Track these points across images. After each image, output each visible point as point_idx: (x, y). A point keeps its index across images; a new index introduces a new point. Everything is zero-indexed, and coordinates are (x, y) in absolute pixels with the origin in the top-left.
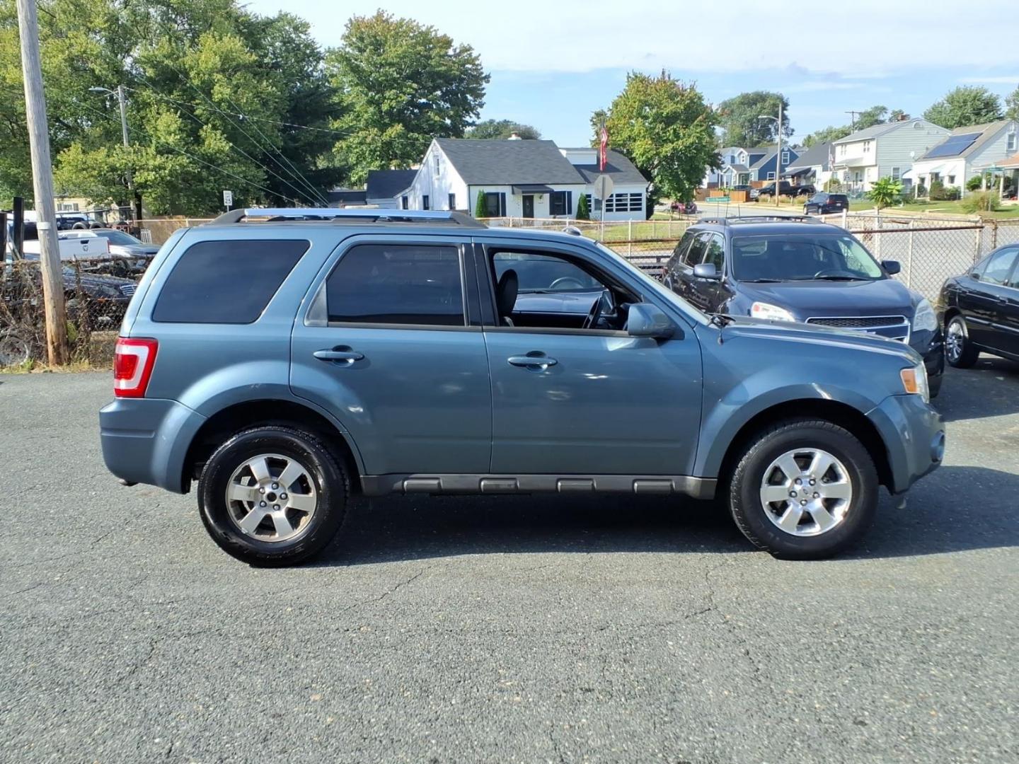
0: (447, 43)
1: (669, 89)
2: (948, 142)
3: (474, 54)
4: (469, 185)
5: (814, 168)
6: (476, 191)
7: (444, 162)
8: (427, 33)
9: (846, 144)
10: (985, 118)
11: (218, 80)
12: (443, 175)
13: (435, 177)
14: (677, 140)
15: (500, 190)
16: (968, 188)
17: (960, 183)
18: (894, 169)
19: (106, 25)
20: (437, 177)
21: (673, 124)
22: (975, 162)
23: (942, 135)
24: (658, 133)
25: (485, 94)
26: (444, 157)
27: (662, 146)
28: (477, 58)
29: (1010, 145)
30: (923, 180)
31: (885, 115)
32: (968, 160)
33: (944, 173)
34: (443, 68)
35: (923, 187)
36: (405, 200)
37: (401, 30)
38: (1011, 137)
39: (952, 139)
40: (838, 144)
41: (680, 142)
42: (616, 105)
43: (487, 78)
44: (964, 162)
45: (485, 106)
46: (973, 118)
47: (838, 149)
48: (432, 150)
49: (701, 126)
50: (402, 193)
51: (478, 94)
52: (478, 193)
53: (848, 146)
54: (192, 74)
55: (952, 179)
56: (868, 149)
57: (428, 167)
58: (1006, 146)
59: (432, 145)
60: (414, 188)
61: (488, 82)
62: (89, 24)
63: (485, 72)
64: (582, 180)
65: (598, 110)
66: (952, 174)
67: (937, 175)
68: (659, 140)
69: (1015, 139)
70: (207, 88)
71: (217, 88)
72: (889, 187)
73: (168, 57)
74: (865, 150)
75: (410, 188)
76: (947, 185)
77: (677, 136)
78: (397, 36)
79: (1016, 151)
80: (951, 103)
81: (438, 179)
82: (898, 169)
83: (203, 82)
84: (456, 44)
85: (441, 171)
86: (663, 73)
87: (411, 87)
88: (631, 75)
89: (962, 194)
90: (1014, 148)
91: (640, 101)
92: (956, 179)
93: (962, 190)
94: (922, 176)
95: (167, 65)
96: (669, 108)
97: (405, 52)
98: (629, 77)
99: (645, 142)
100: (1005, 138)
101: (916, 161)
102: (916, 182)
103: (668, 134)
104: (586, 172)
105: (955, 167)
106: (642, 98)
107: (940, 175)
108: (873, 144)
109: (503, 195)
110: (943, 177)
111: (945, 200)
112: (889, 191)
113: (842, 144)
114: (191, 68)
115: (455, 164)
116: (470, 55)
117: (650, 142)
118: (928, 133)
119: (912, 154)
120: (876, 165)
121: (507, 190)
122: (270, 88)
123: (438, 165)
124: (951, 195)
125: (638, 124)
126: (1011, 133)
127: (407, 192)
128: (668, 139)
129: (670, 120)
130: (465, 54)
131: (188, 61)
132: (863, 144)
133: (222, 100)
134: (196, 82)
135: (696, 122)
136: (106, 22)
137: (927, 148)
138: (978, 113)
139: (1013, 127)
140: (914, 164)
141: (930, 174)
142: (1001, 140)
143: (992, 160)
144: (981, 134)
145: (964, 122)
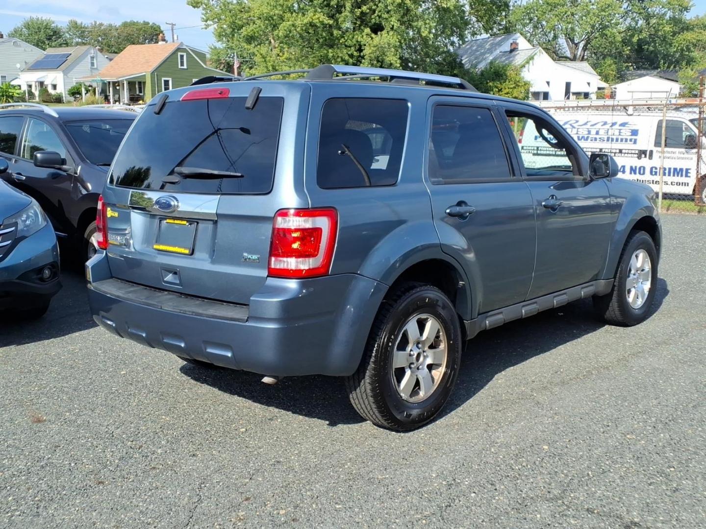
2: (44, 58)
10: (56, 43)
16: (69, 94)
17: (61, 90)
22: (69, 75)
23: (37, 54)
29: (92, 64)
30: (30, 86)
32: (65, 73)
33: (48, 82)
35: (32, 92)
38: (92, 58)
39: (47, 56)
44: (62, 74)
46: (47, 42)
55: (54, 87)
58: (90, 65)
66: (54, 83)
67: (42, 84)
69: (95, 59)
72: (10, 90)
76: (50, 90)
79: (97, 69)
80: (29, 29)
82: (5, 77)
89: (64, 99)
90: (95, 67)
92: (58, 87)
93: (64, 95)
94: (30, 84)
100: (89, 59)
101: (22, 71)
102: (24, 88)
105: (56, 77)
107: (45, 83)
110: (47, 85)
111: (52, 102)
112: (11, 94)
118: (25, 50)
119: (18, 66)
124: (56, 99)
126: (92, 55)
137: (26, 62)
138: (49, 38)
139: (92, 51)
140: (20, 73)
141: (36, 82)
142: (86, 60)
143: (81, 74)
144: (70, 54)
145: (40, 44)
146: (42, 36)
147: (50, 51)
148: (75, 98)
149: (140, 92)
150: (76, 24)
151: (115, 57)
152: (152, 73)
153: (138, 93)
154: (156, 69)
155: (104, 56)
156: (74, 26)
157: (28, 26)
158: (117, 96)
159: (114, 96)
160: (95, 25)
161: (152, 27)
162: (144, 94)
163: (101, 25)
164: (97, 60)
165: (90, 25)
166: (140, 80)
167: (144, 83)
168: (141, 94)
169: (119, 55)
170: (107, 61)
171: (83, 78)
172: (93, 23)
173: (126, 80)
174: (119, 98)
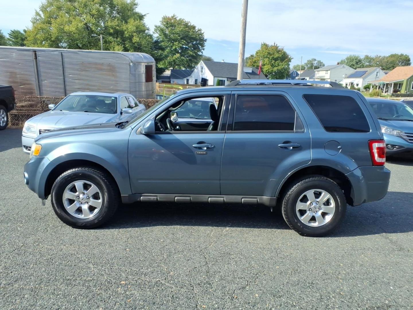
0: (194, 27)
1: (276, 49)
2: (355, 73)
3: (202, 32)
4: (214, 77)
5: (306, 78)
6: (216, 79)
7: (204, 69)
8: (187, 24)
9: (319, 71)
11: (135, 35)
12: (204, 73)
13: (200, 73)
14: (279, 66)
15: (223, 79)
16: (364, 88)
17: (361, 86)
18: (335, 80)
19: (97, 13)
20: (201, 73)
21: (277, 61)
22: (365, 80)
23: (352, 71)
24: (272, 64)
25: (205, 46)
26: (205, 67)
27: (274, 68)
28: (203, 34)
29: (377, 75)
30: (347, 85)
31: (315, 61)
32: (364, 79)
34: (194, 36)
35: (347, 87)
36: (188, 80)
37: (180, 22)
38: (377, 72)
39: (357, 72)
40: (316, 71)
41: (279, 67)
42: (257, 53)
43: (206, 40)
44: (362, 80)
45: (205, 50)
46: (356, 66)
47: (316, 72)
48: (200, 64)
49: (287, 62)
50: (187, 78)
51: (203, 46)
52: (217, 80)
53: (320, 72)
54: (126, 32)
55: (357, 85)
56: (327, 73)
57: (198, 70)
58: (375, 75)
59: (201, 62)
60: (192, 77)
61: (206, 42)
62: (90, 12)
63: (205, 38)
64: (249, 78)
65: (252, 54)
66: (358, 83)
67: (352, 83)
68: (273, 66)
69: (378, 73)
70: (131, 38)
71: (134, 38)
73: (118, 26)
74: (326, 73)
75: (190, 77)
76: (356, 86)
77: (278, 65)
78: (179, 24)
79: (378, 77)
81: (202, 74)
82: (336, 80)
83: (129, 35)
84: (197, 29)
85: (203, 71)
86: (275, 44)
87: (183, 42)
88: (263, 43)
89: (361, 90)
90: (378, 76)
91: (267, 52)
92: (359, 85)
93: (361, 89)
94: (347, 83)
95: (117, 29)
96: (276, 55)
97: (182, 30)
98: (262, 44)
99: (268, 66)
100: (376, 73)
101: (345, 78)
102: (344, 85)
103: (276, 64)
104: (249, 75)
105: (359, 81)
106: (268, 51)
107: (354, 83)
108: (329, 72)
109: (224, 81)
110: (354, 84)
113: (318, 71)
114: (125, 30)
115: (209, 69)
116: (201, 32)
117: (270, 66)
119: (343, 76)
120: (330, 79)
121: (225, 79)
122: (149, 39)
123: (202, 69)
125: (266, 60)
126: (377, 71)
127: (188, 78)
128: (276, 66)
129: (276, 60)
130: (199, 32)
131: (124, 28)
132: (325, 71)
133: (135, 42)
134: (127, 35)
135: (285, 61)
136: (96, 12)
137: (346, 74)
138: (357, 63)
139: (378, 70)
140: (343, 79)
141: (350, 83)
142: (374, 73)
143: (371, 79)
144: (367, 71)
145: (352, 66)
146: (354, 63)
147: (358, 70)
148: (366, 90)
149: (399, 88)
150: (368, 56)
151: (390, 72)
152: (408, 80)
153: (398, 88)
154: (410, 78)
155: (383, 71)
156: (367, 57)
157: (347, 59)
158: (387, 90)
159: (386, 89)
160: (377, 56)
161: (405, 56)
162: (401, 89)
163: (380, 57)
164: (379, 74)
165: (374, 57)
166: (400, 83)
167: (402, 84)
168: (399, 89)
169: (392, 71)
170: (384, 74)
171: (371, 81)
172: (376, 56)
173: (394, 83)
174: (388, 91)
